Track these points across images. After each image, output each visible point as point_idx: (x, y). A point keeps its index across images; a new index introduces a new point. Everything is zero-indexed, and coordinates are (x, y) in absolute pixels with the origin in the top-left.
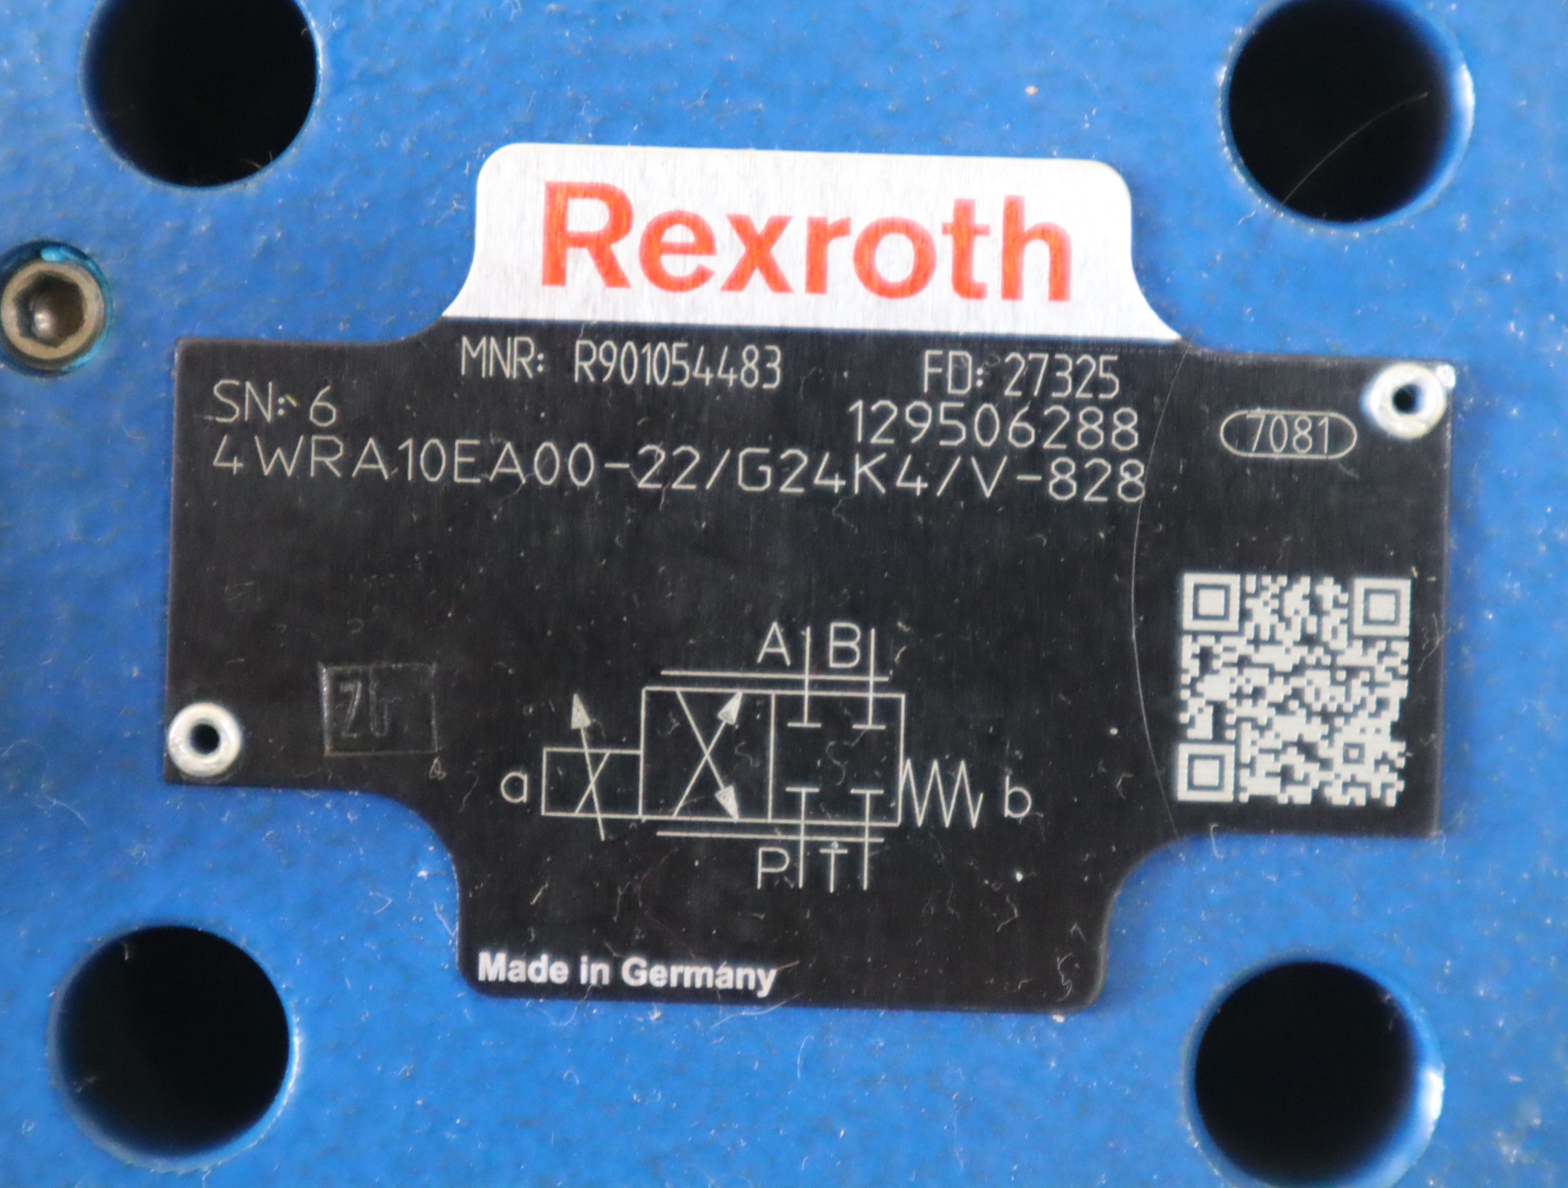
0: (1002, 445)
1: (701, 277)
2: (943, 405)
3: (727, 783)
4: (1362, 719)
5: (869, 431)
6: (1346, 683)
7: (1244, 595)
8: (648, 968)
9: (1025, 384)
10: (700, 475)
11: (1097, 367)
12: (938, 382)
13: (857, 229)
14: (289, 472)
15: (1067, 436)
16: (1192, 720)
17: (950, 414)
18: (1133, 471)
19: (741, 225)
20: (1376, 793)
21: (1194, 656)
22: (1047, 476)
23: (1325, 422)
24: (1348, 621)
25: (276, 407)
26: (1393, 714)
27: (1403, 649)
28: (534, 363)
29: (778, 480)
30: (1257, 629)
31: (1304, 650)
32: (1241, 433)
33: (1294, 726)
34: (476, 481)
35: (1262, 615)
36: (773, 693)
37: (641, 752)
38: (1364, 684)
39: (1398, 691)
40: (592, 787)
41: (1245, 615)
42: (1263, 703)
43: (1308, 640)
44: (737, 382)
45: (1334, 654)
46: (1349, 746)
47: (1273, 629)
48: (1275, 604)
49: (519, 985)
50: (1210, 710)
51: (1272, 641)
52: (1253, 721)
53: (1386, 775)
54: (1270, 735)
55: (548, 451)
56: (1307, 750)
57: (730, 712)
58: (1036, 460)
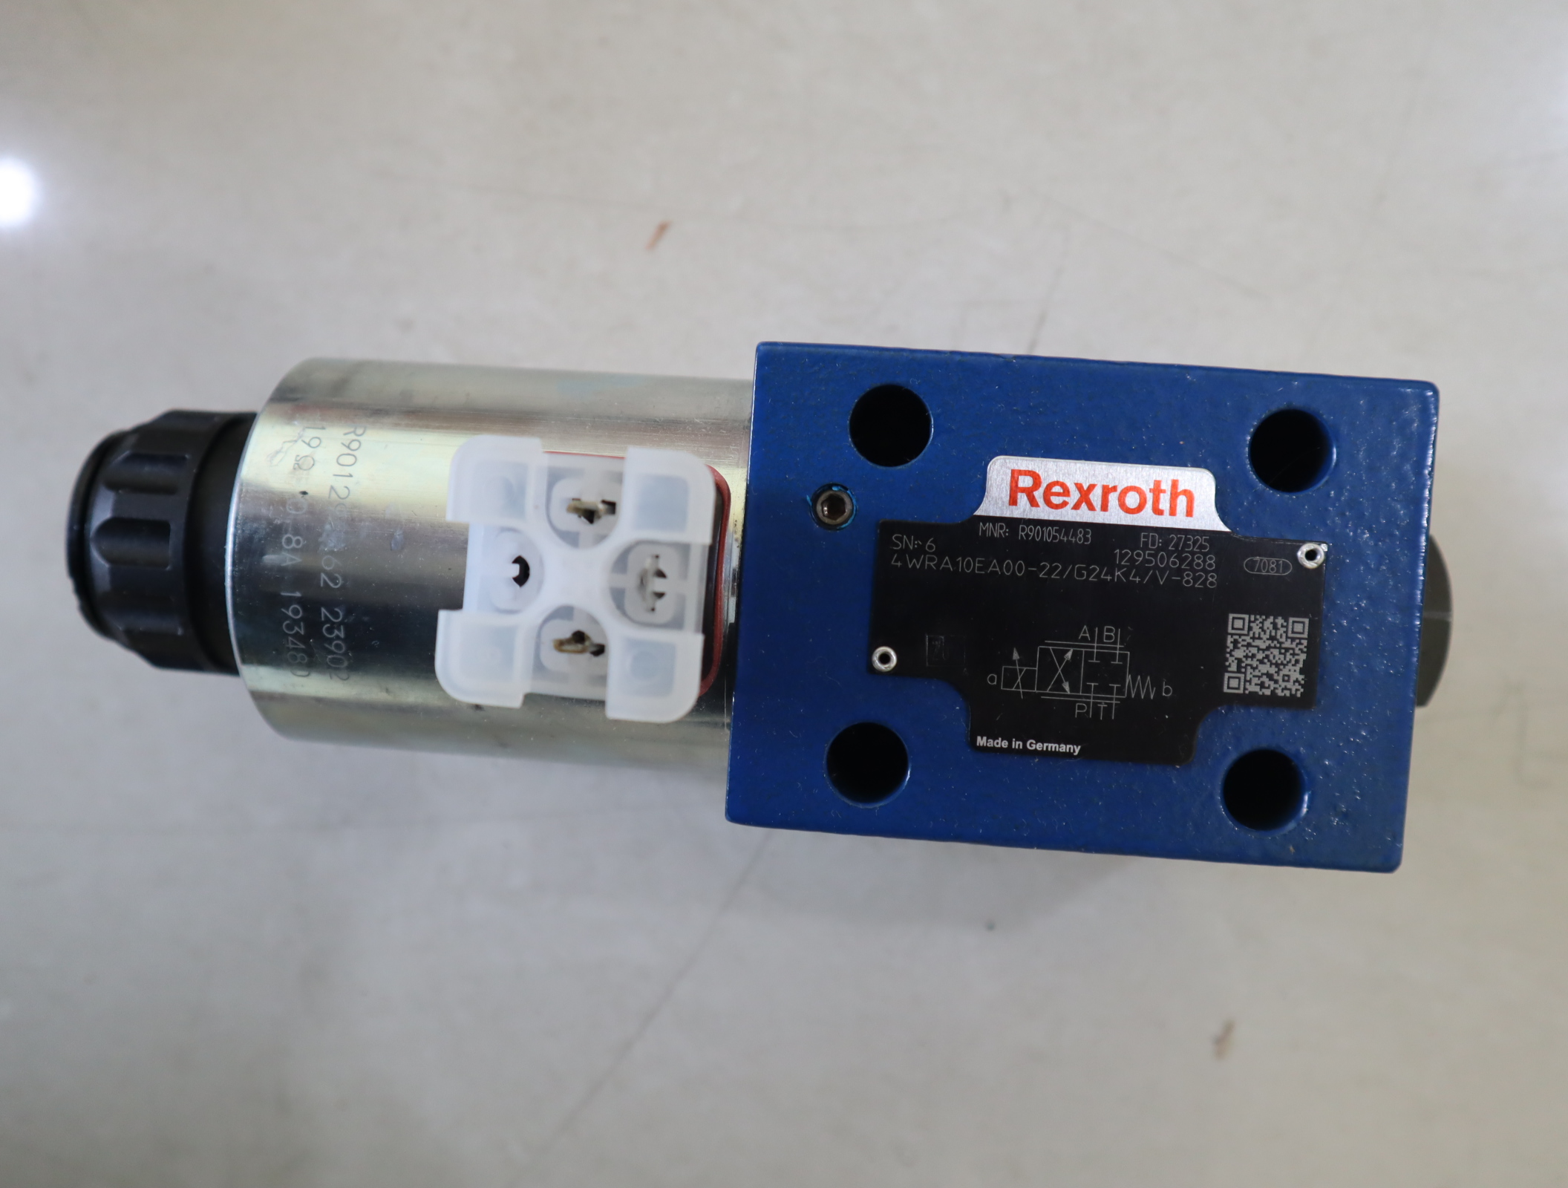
0: (1167, 566)
1: (1065, 504)
2: (1147, 552)
3: (1066, 681)
4: (1290, 666)
5: (1120, 561)
6: (1285, 654)
7: (1250, 622)
8: (1036, 744)
9: (1176, 545)
10: (1061, 573)
11: (1201, 540)
12: (1146, 543)
13: (1119, 490)
14: (918, 567)
15: (1190, 564)
16: (1230, 664)
17: (1149, 555)
18: (1212, 577)
19: (1079, 486)
20: (1293, 692)
21: (1231, 642)
22: (1183, 578)
23: (1281, 562)
24: (1286, 632)
25: (914, 544)
26: (1301, 665)
27: (1305, 642)
28: (1005, 533)
29: (1088, 576)
30: (1254, 633)
31: (1270, 642)
32: (1252, 565)
33: (1265, 668)
34: (983, 573)
35: (1256, 629)
36: (1083, 650)
37: (1037, 669)
38: (1291, 654)
39: (1303, 657)
40: (1019, 680)
41: (1250, 628)
42: (1255, 660)
43: (1272, 638)
44: (1076, 541)
45: (1281, 643)
46: (1284, 675)
47: (1259, 634)
48: (1261, 625)
49: (991, 748)
50: (1236, 661)
51: (1260, 638)
52: (1251, 665)
53: (1297, 686)
54: (1257, 671)
55: (1008, 563)
56: (1270, 676)
57: (1069, 655)
58: (1179, 572)
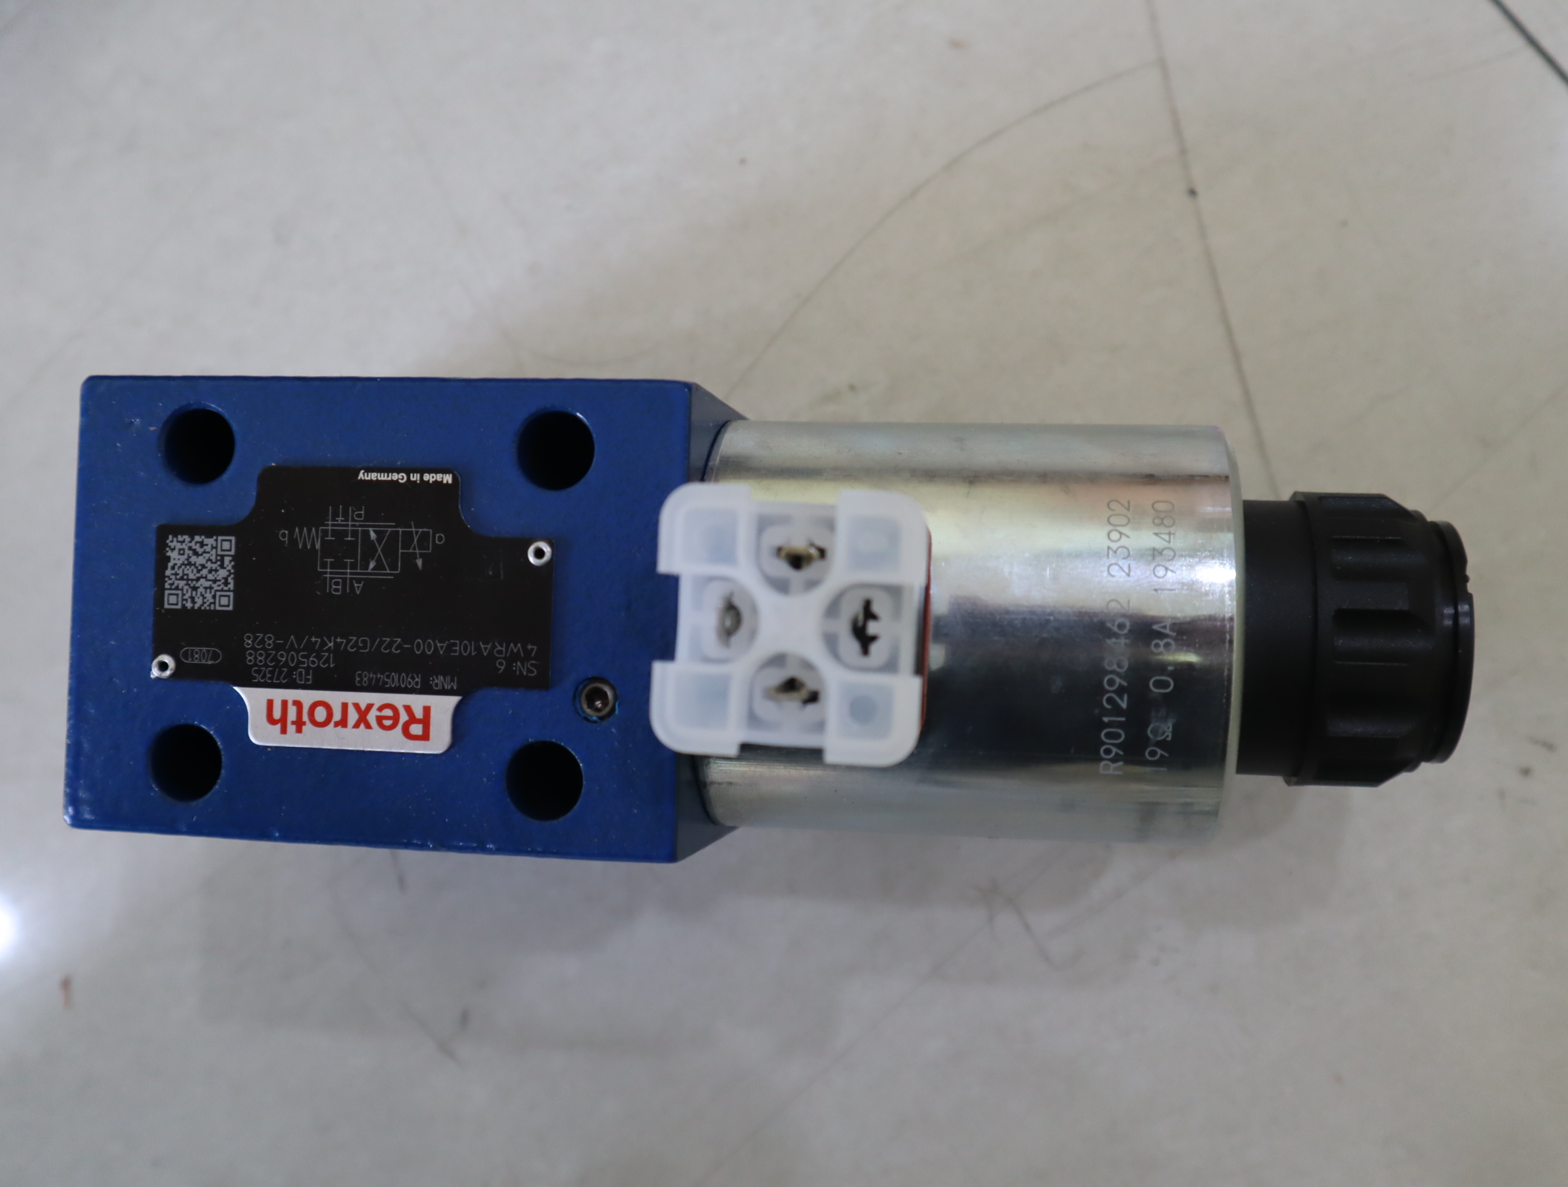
0: (288, 651)
1: (380, 709)
2: (305, 666)
3: (373, 541)
4: (179, 563)
5: (329, 656)
6: (184, 575)
7: (214, 603)
8: (398, 479)
9: (281, 672)
10: (382, 642)
11: (259, 679)
12: (307, 674)
13: (332, 724)
14: (512, 645)
15: (268, 655)
16: (230, 563)
17: (304, 663)
18: (248, 644)
19: (368, 726)
20: (175, 539)
21: (230, 583)
22: (274, 642)
23: (190, 660)
24: (183, 595)
25: (516, 666)
26: (170, 565)
27: (167, 586)
28: (433, 680)
29: (357, 641)
30: (211, 593)
31: (197, 585)
32: (215, 656)
33: (200, 560)
34: (452, 641)
35: (209, 596)
36: (359, 571)
37: (400, 551)
38: (178, 574)
39: (168, 572)
40: (416, 540)
41: (214, 597)
42: (209, 568)
43: (195, 589)
44: (369, 674)
45: (187, 584)
46: (183, 554)
47: (206, 592)
48: (205, 600)
49: (439, 473)
50: (225, 566)
51: (206, 588)
52: (212, 563)
53: (172, 545)
54: (207, 558)
55: (429, 651)
56: (196, 553)
57: (372, 565)
58: (277, 648)
